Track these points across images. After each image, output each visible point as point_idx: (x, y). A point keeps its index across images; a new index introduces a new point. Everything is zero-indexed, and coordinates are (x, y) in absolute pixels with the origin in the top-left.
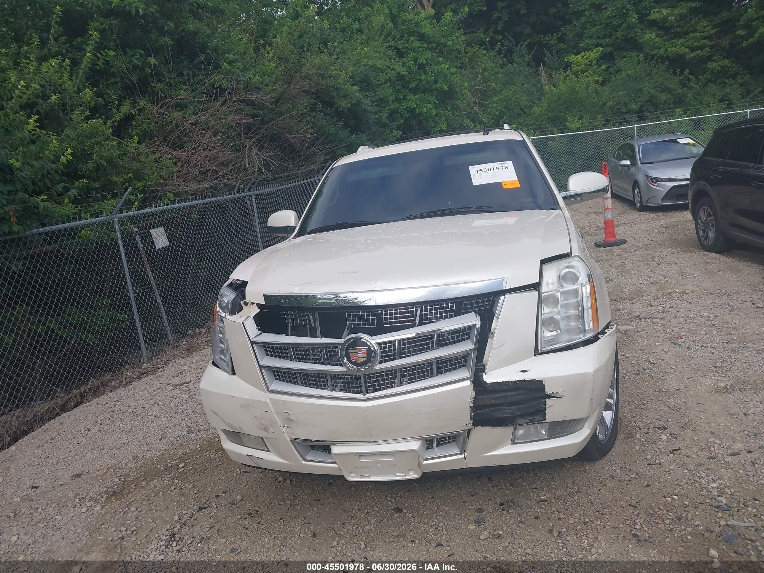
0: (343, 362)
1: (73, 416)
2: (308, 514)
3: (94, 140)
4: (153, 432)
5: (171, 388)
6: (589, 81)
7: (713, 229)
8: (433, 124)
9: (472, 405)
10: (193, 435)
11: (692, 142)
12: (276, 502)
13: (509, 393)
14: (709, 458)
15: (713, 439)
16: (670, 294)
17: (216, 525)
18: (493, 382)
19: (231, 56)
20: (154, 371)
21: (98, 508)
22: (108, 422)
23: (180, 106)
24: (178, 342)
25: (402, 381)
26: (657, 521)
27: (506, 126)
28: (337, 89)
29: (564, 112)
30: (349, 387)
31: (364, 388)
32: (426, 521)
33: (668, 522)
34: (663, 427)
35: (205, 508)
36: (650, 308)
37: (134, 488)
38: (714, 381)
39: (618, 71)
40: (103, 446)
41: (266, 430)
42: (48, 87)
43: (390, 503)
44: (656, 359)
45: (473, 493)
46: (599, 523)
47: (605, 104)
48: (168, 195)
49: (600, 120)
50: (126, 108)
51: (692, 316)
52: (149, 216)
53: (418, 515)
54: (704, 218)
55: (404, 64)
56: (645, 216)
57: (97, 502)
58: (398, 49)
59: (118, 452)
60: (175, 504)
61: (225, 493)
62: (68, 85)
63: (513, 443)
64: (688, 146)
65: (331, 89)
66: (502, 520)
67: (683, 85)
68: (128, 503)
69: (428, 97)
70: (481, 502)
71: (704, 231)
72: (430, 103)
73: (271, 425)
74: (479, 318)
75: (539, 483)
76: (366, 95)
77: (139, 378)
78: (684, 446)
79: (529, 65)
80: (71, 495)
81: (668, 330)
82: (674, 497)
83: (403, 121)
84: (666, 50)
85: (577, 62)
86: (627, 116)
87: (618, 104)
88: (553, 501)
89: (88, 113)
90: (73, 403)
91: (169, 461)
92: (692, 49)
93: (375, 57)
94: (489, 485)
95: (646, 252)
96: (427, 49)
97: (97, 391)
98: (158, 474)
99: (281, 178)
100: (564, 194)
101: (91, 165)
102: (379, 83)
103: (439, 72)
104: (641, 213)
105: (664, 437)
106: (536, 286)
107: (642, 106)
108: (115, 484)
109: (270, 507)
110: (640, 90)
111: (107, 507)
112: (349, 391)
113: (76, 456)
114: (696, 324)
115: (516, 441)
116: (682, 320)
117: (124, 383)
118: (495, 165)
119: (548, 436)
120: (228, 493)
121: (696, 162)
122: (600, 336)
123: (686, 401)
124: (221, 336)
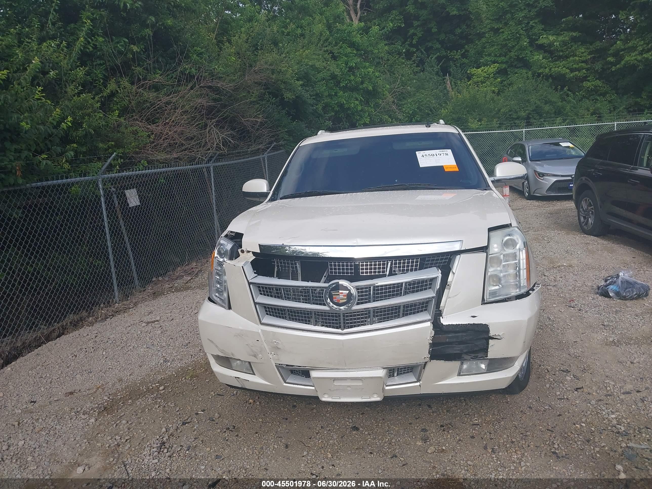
0: (326, 302)
1: (59, 344)
2: (279, 430)
3: (84, 111)
4: (133, 360)
5: (144, 324)
6: (487, 91)
7: (593, 217)
8: (358, 117)
9: (431, 342)
10: (169, 364)
11: (571, 145)
12: (250, 419)
13: (460, 334)
14: (606, 396)
15: (608, 381)
16: (559, 266)
17: (199, 437)
18: (449, 325)
19: (199, 49)
20: (125, 310)
21: (93, 420)
22: (92, 350)
23: (156, 88)
24: (144, 287)
25: (374, 320)
26: (571, 442)
27: (442, 121)
28: (285, 83)
29: (465, 115)
30: (330, 323)
31: (342, 325)
32: (380, 437)
33: (579, 443)
34: (567, 370)
35: (188, 423)
36: (544, 277)
37: (122, 405)
38: (604, 337)
39: (511, 84)
40: (90, 369)
41: (255, 356)
42: (48, 64)
43: (348, 423)
44: (555, 317)
45: (417, 417)
46: (524, 442)
47: (499, 110)
48: (142, 161)
49: (495, 123)
50: (112, 86)
51: (578, 285)
52: (127, 178)
53: (372, 433)
54: (585, 207)
55: (338, 65)
56: (532, 204)
57: (91, 416)
58: (333, 53)
59: (104, 375)
60: (161, 419)
61: (203, 411)
62: (64, 63)
63: (459, 375)
64: (568, 149)
65: (280, 82)
66: (444, 439)
67: (563, 100)
68: (119, 417)
69: (355, 95)
70: (424, 424)
71: (585, 218)
72: (357, 100)
73: (261, 351)
74: (440, 271)
75: (470, 410)
76: (306, 90)
77: (113, 316)
78: (585, 386)
79: (437, 74)
80: (67, 409)
81: (562, 295)
82: (582, 424)
83: (333, 114)
84: (550, 69)
85: (478, 74)
86: (517, 122)
87: (510, 111)
88: (484, 424)
89: (80, 88)
90: (56, 334)
91: (150, 384)
92: (572, 70)
93: (314, 59)
94: (430, 411)
95: (536, 233)
96: (356, 55)
97: (76, 325)
98: (142, 395)
99: (233, 154)
100: (492, 179)
101: (80, 132)
102: (317, 81)
103: (365, 75)
104: (529, 201)
105: (568, 378)
106: (484, 249)
107: (529, 114)
108: (104, 401)
109: (245, 423)
110: (528, 101)
111: (100, 420)
112: (330, 327)
113: (67, 377)
114: (583, 291)
115: (461, 374)
116: (571, 288)
117: (100, 319)
118: (437, 151)
119: (487, 370)
120: (206, 411)
121: (580, 161)
122: (531, 292)
123: (583, 351)
124: (218, 277)
